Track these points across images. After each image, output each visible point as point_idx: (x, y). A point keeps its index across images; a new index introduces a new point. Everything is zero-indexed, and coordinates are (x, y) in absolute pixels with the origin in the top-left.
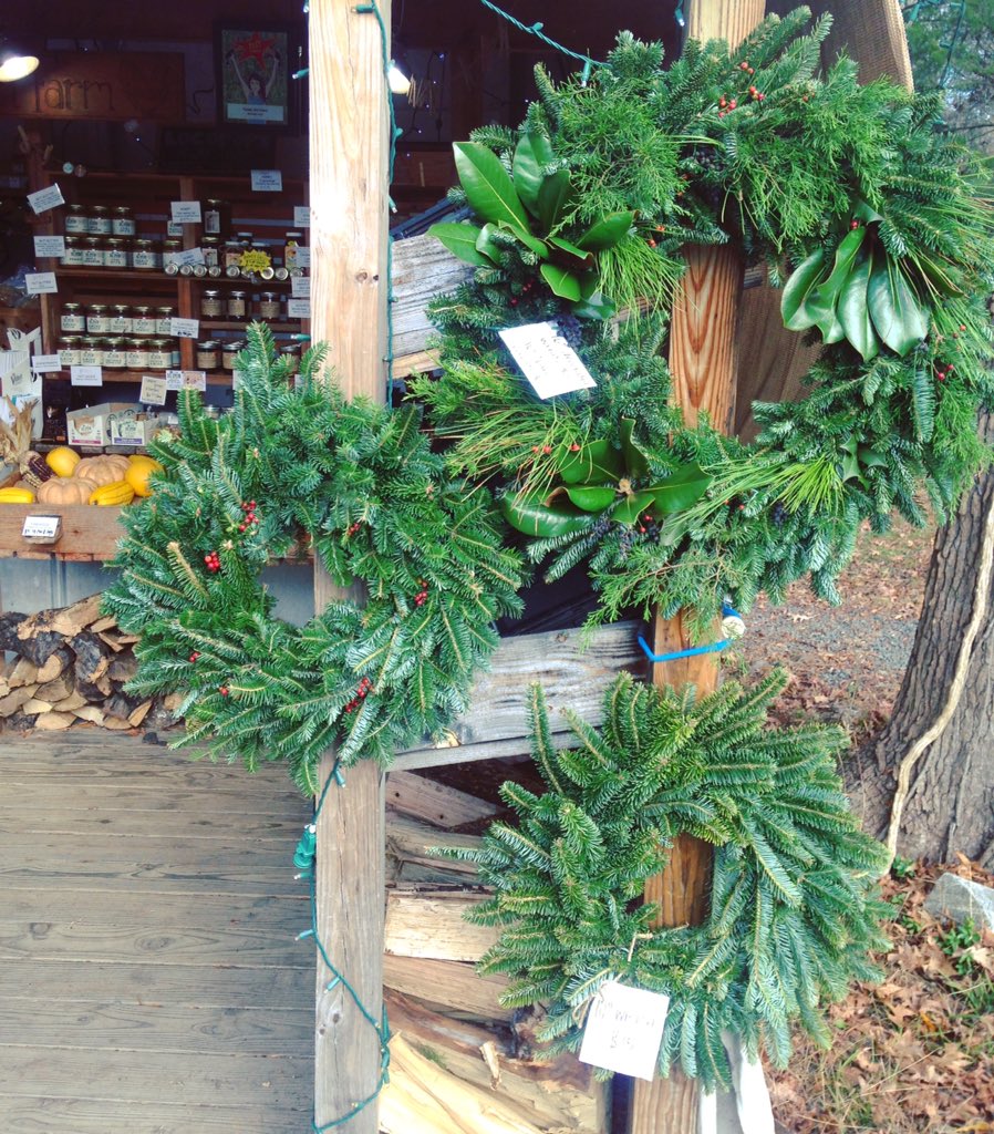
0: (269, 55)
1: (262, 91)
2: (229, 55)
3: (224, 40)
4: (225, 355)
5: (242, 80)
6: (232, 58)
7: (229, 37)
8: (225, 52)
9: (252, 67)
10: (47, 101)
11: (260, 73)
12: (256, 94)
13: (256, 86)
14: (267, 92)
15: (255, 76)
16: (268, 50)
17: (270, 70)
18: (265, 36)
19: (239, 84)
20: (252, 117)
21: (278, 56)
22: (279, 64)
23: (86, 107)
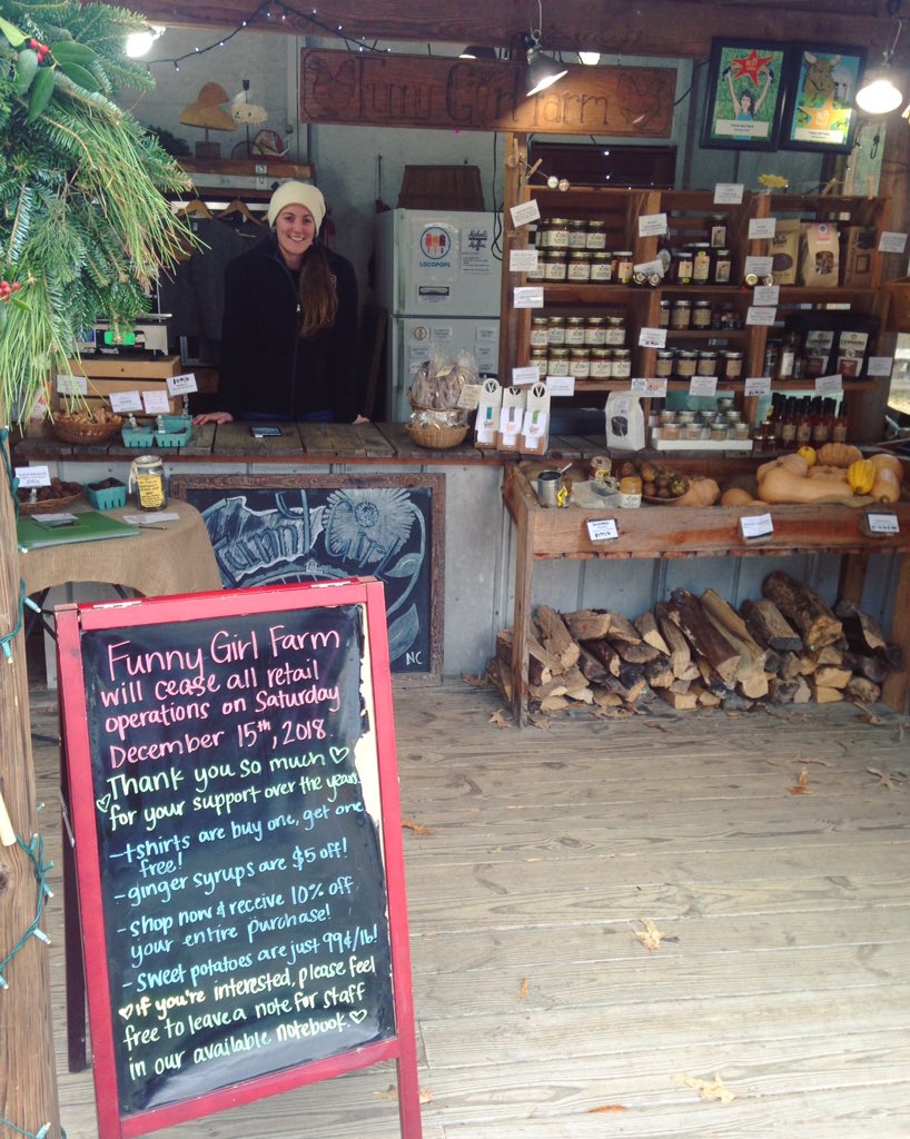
0: (763, 73)
1: (751, 109)
2: (726, 72)
3: (723, 57)
4: (681, 362)
5: (734, 96)
6: (728, 75)
7: (729, 55)
8: (722, 70)
9: (745, 84)
10: (545, 115)
11: (752, 90)
12: (746, 110)
13: (746, 102)
14: (756, 108)
15: (746, 93)
16: (763, 68)
17: (762, 87)
18: (762, 54)
19: (731, 100)
20: (738, 133)
21: (771, 74)
22: (772, 82)
23: (582, 122)
